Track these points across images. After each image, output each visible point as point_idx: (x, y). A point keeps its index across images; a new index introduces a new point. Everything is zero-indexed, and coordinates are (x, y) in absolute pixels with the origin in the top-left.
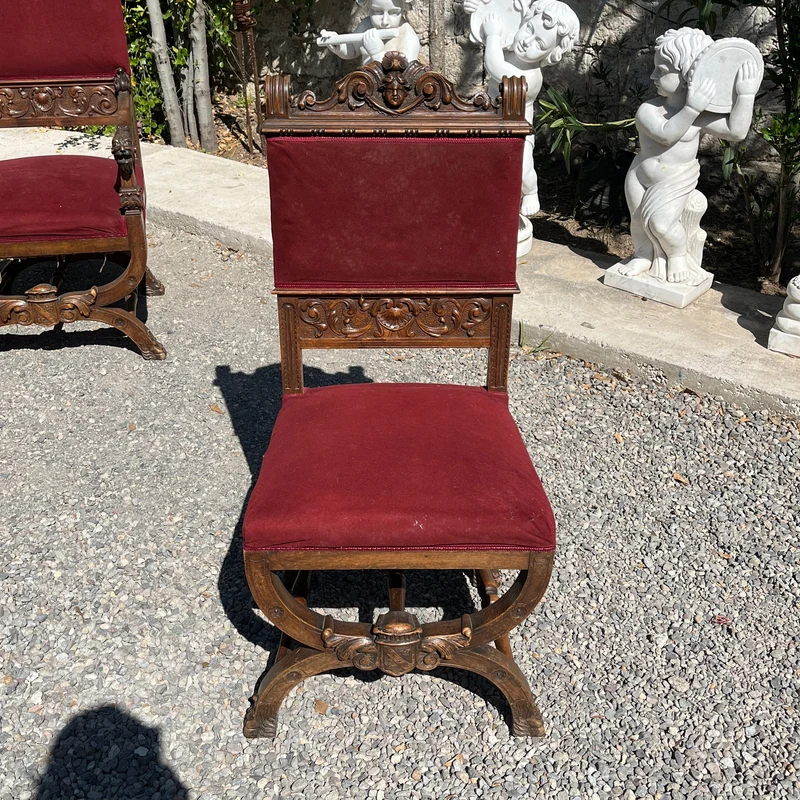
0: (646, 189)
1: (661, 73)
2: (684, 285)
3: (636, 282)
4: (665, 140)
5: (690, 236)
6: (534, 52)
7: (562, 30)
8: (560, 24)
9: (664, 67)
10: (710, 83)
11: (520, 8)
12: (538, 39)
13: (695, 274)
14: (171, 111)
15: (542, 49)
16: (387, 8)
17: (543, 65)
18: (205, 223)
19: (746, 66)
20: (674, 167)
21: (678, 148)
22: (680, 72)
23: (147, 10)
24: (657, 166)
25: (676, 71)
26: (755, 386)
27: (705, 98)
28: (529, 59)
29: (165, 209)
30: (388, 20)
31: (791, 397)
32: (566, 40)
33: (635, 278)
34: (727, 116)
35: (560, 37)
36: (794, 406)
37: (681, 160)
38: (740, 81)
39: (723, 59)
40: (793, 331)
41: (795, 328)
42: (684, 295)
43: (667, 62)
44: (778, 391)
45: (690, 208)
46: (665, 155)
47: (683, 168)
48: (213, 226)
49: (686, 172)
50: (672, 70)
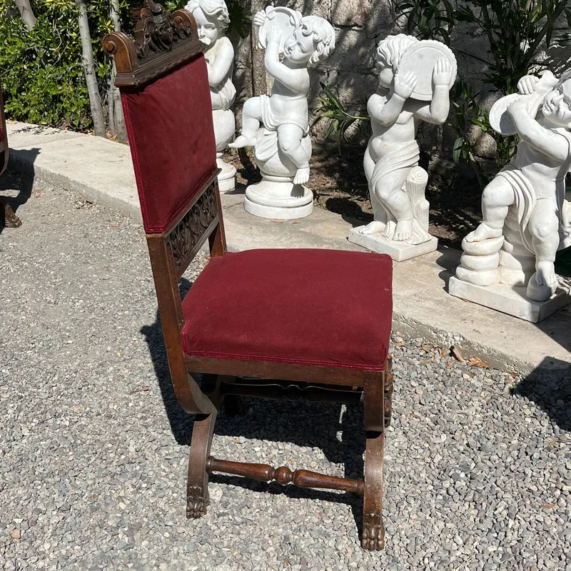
0: (375, 163)
1: (381, 69)
2: (404, 243)
3: (369, 239)
4: (382, 122)
5: (415, 205)
6: (297, 54)
7: (316, 37)
8: (315, 33)
9: (381, 63)
10: (411, 75)
11: (293, 23)
12: (299, 44)
13: (417, 236)
14: (94, 109)
15: (303, 52)
16: (203, 23)
17: (309, 66)
18: (74, 182)
19: (440, 63)
20: (393, 144)
21: (395, 128)
22: (392, 67)
23: (79, 35)
24: (381, 144)
25: (389, 67)
26: (414, 318)
27: (407, 86)
28: (294, 60)
29: (52, 171)
30: (204, 32)
31: (440, 328)
32: (320, 45)
33: (369, 236)
34: (429, 103)
35: (316, 43)
36: (441, 336)
37: (399, 139)
38: (436, 74)
39: (421, 56)
40: (466, 279)
41: (467, 276)
42: (401, 250)
43: (382, 59)
44: (432, 323)
45: (411, 180)
46: (386, 135)
47: (401, 146)
48: (78, 184)
49: (403, 149)
50: (387, 66)
